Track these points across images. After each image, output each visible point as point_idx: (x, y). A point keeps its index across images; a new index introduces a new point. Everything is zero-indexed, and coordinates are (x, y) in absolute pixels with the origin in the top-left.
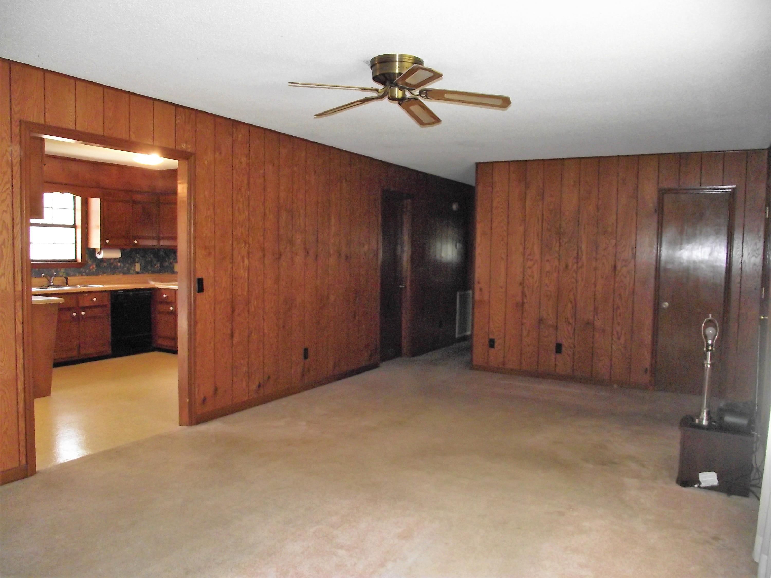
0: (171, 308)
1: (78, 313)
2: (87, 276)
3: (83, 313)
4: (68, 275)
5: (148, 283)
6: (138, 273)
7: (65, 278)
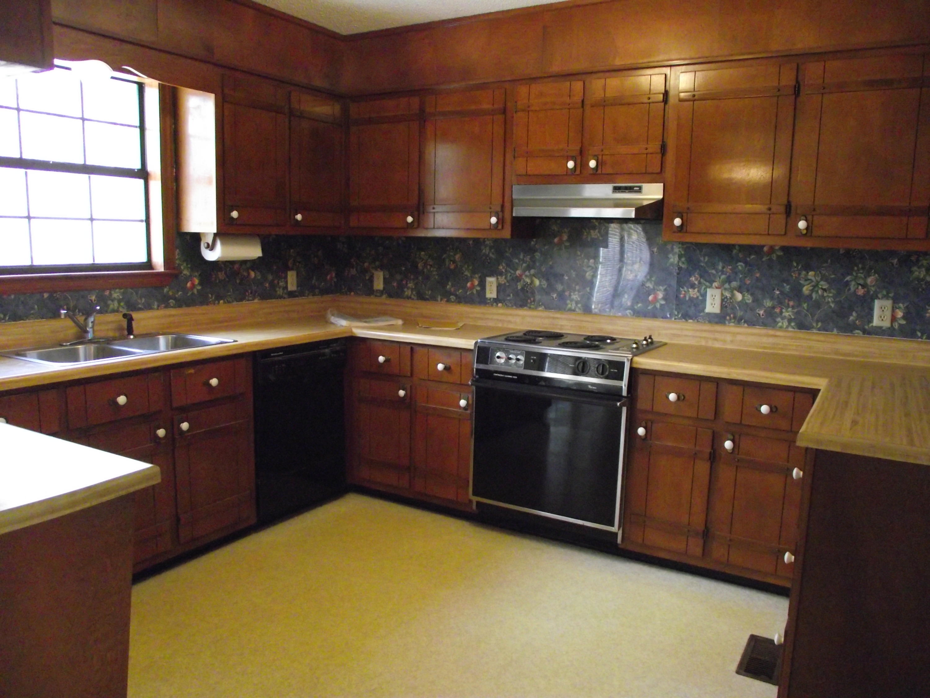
0: (402, 393)
1: (173, 429)
2: (180, 306)
3: (185, 426)
4: (133, 307)
5: (327, 322)
6: (292, 295)
7: (125, 316)
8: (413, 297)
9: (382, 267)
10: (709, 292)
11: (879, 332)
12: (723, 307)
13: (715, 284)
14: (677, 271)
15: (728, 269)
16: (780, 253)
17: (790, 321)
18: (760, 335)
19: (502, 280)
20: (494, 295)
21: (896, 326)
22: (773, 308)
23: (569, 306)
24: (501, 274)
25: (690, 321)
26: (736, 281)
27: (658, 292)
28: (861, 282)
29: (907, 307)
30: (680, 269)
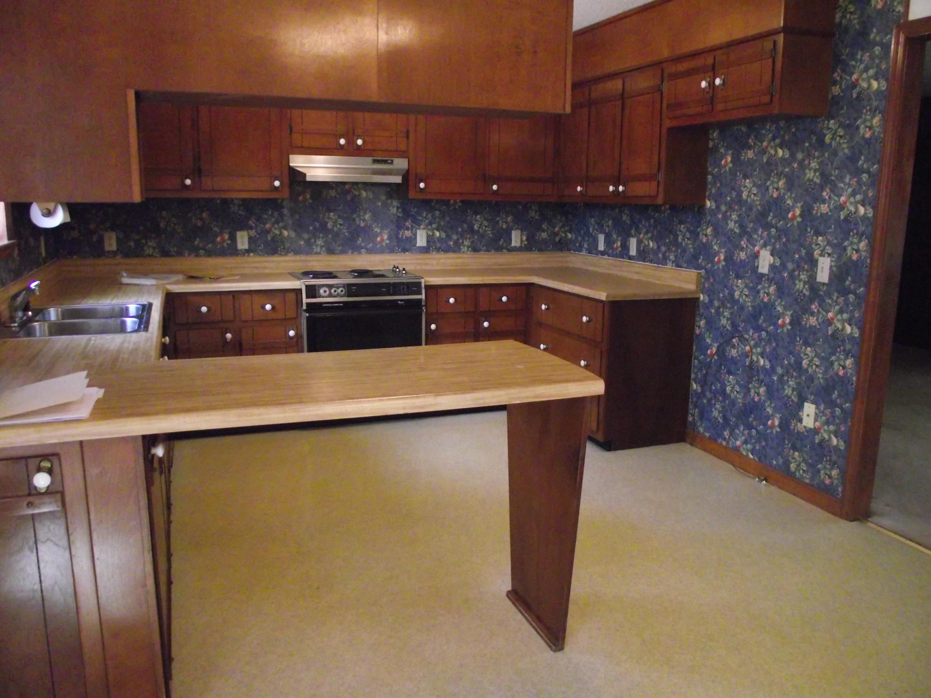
0: (229, 336)
8: (155, 254)
9: (113, 228)
10: (419, 232)
11: (515, 249)
12: (428, 242)
13: (422, 227)
14: (396, 219)
15: (429, 216)
16: (460, 204)
17: (468, 247)
18: (453, 258)
19: (253, 233)
20: (246, 246)
21: (523, 245)
22: (458, 240)
23: (315, 250)
24: (251, 228)
25: (407, 253)
26: (435, 223)
27: (384, 234)
28: (504, 220)
29: (528, 234)
30: (398, 217)
